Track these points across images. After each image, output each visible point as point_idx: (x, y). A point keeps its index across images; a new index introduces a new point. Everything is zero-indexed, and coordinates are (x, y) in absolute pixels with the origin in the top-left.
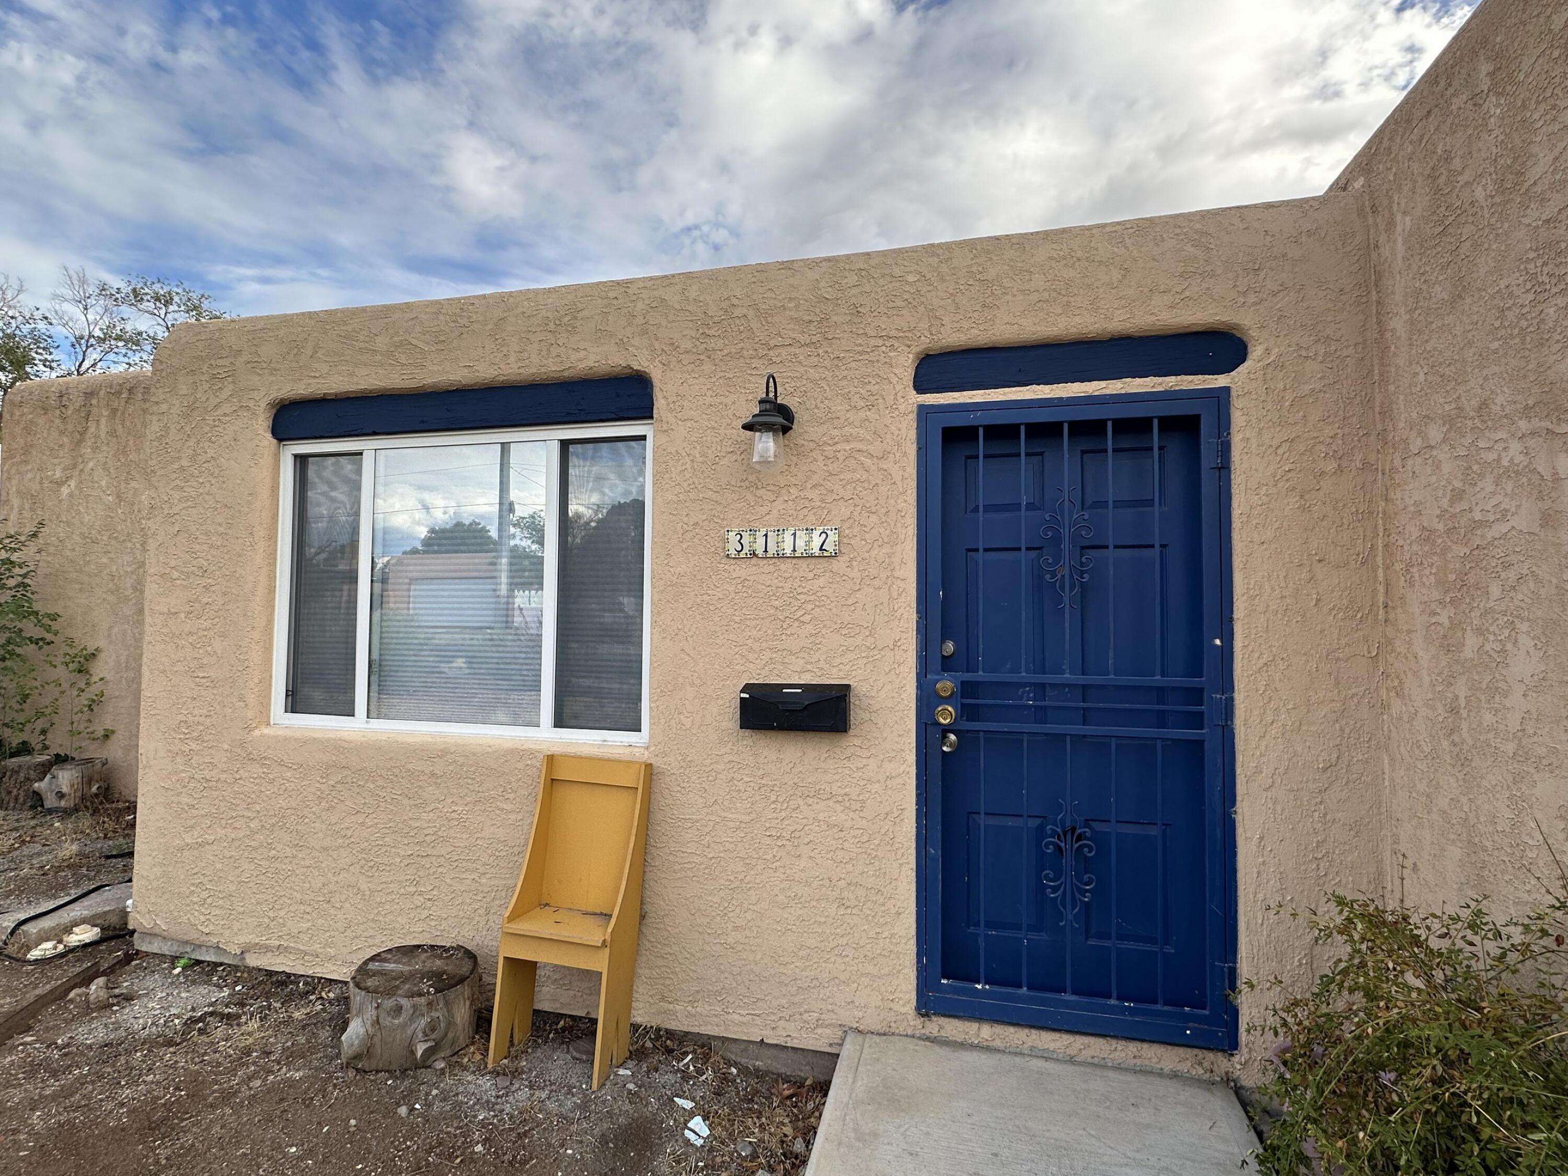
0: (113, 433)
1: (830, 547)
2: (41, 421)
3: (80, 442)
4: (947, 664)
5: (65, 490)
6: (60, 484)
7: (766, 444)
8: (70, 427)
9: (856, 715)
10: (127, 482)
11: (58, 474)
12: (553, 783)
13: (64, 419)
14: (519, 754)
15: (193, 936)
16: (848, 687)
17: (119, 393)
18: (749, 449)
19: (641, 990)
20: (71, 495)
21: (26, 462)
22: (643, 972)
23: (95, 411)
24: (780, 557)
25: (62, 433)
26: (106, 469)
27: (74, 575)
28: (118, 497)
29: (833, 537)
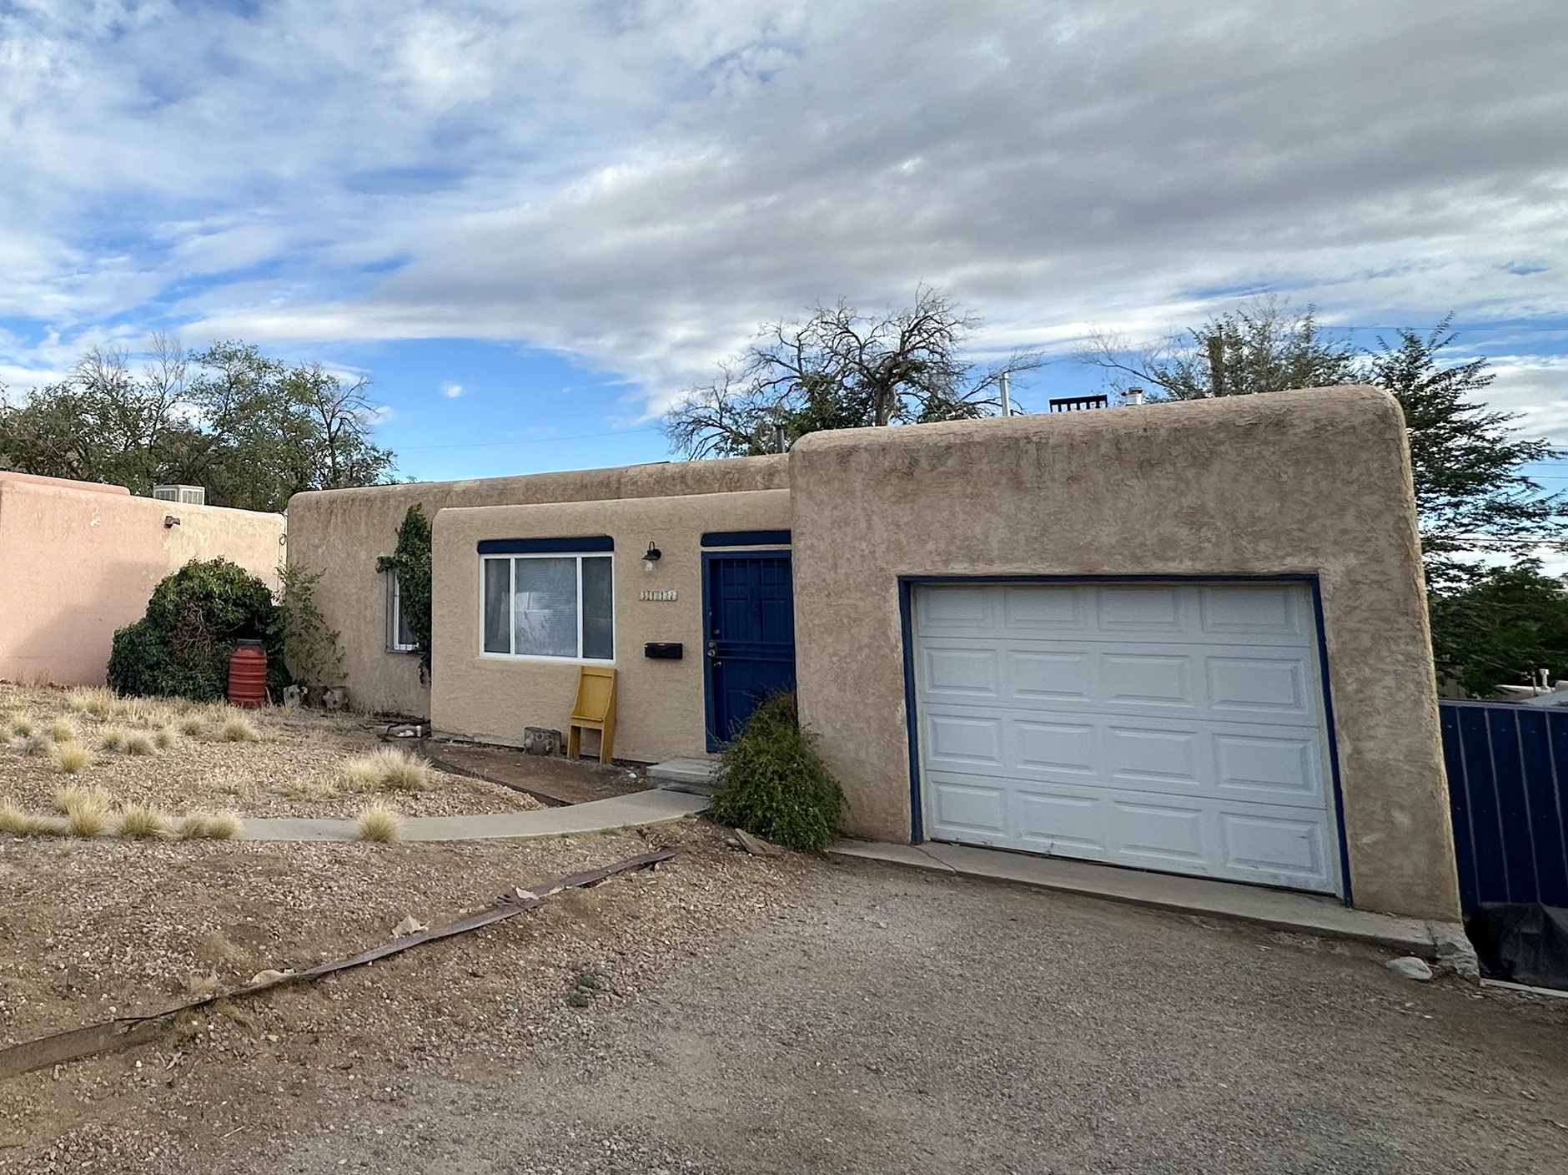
0: (344, 522)
1: (674, 598)
2: (308, 515)
3: (327, 527)
4: (714, 637)
5: (320, 551)
6: (317, 547)
7: (650, 565)
8: (322, 518)
9: (684, 653)
10: (352, 547)
11: (317, 542)
12: (584, 675)
13: (319, 514)
14: (572, 666)
15: (454, 731)
16: (681, 645)
17: (347, 502)
18: (644, 566)
19: (616, 747)
20: (323, 553)
21: (300, 536)
22: (616, 741)
23: (335, 511)
24: (658, 600)
25: (318, 521)
26: (340, 539)
27: (325, 594)
28: (348, 554)
29: (675, 593)
